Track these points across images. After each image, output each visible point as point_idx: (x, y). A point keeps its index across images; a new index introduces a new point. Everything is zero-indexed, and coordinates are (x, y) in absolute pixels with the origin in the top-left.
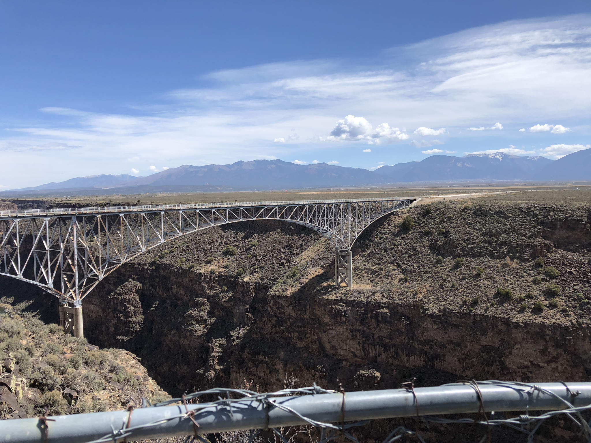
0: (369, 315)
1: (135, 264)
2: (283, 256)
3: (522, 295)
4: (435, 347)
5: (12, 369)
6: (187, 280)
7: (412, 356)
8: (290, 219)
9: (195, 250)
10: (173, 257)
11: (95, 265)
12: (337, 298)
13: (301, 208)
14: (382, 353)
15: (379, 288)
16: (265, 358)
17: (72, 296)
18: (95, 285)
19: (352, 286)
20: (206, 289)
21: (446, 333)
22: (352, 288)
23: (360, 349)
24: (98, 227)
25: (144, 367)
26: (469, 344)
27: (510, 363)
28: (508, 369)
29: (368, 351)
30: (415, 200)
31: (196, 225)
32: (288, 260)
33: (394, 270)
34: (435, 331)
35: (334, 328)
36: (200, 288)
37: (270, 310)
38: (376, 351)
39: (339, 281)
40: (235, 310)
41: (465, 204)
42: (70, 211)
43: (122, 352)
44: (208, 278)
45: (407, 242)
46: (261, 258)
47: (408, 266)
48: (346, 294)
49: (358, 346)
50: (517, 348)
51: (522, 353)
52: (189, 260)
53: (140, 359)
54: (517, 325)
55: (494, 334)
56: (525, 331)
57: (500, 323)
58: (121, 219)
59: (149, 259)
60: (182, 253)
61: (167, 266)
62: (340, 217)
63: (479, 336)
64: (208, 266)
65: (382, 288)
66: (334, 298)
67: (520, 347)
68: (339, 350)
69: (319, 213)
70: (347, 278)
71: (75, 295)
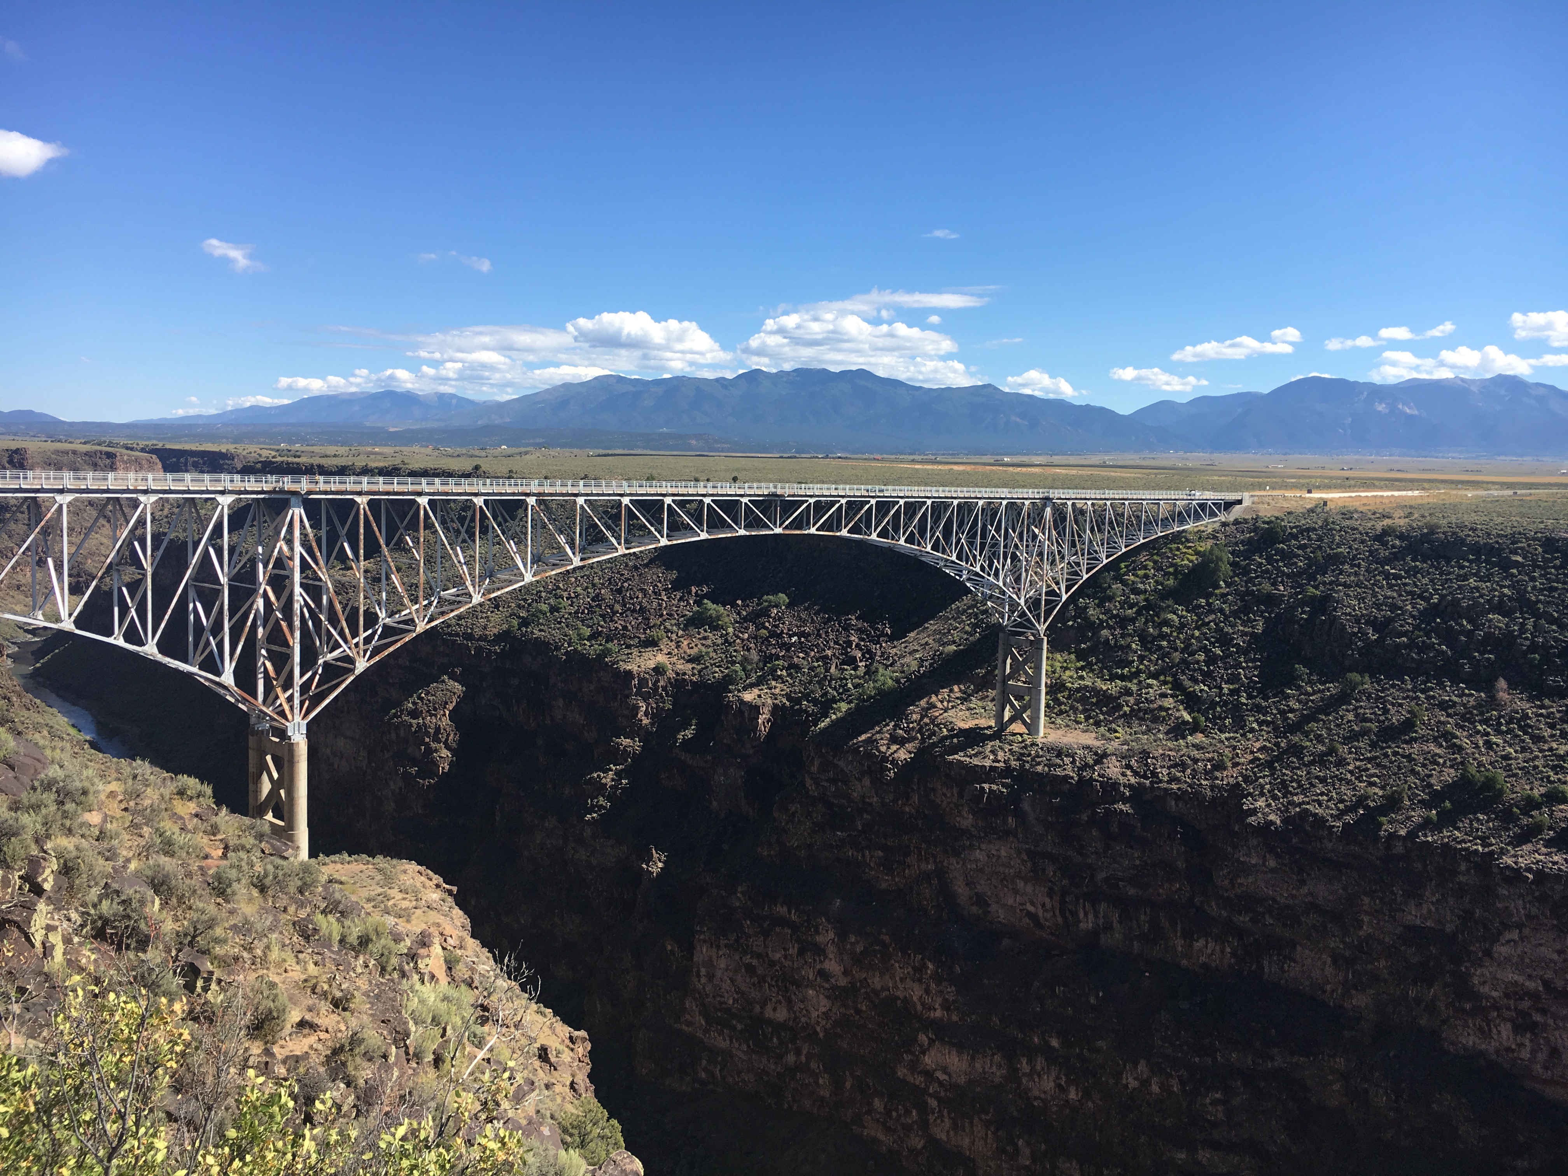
0: (1085, 818)
1: (457, 635)
2: (854, 639)
3: (1536, 792)
4: (1269, 920)
5: (47, 886)
6: (592, 687)
7: (1199, 938)
8: (878, 536)
9: (618, 607)
10: (560, 623)
11: (347, 631)
12: (997, 765)
13: (912, 508)
14: (1116, 925)
15: (1115, 744)
16: (790, 913)
17: (283, 710)
18: (343, 686)
19: (1041, 734)
20: (641, 714)
21: (1303, 882)
22: (1040, 739)
23: (1053, 909)
24: (358, 531)
25: (461, 913)
26: (1366, 919)
27: (1485, 982)
28: (1476, 997)
29: (1075, 914)
30: (1240, 502)
31: (618, 539)
32: (869, 651)
33: (1164, 695)
34: (1269, 875)
35: (983, 846)
36: (626, 712)
37: (809, 782)
38: (1096, 916)
39: (1006, 718)
40: (716, 777)
41: (1386, 522)
42: (287, 483)
43: (407, 866)
44: (647, 687)
45: (1207, 620)
46: (794, 639)
47: (1206, 688)
48: (1023, 755)
49: (1047, 900)
50: (1509, 942)
51: (1521, 957)
52: (600, 634)
53: (455, 889)
54: (1515, 876)
55: (1443, 895)
56: (1537, 894)
57: (1463, 867)
58: (422, 512)
59: (496, 624)
60: (583, 613)
61: (542, 646)
62: (1021, 540)
63: (1399, 899)
64: (649, 653)
65: (1125, 743)
66: (987, 763)
67: (1516, 937)
68: (994, 907)
69: (960, 526)
70: (1028, 712)
71: (292, 708)
